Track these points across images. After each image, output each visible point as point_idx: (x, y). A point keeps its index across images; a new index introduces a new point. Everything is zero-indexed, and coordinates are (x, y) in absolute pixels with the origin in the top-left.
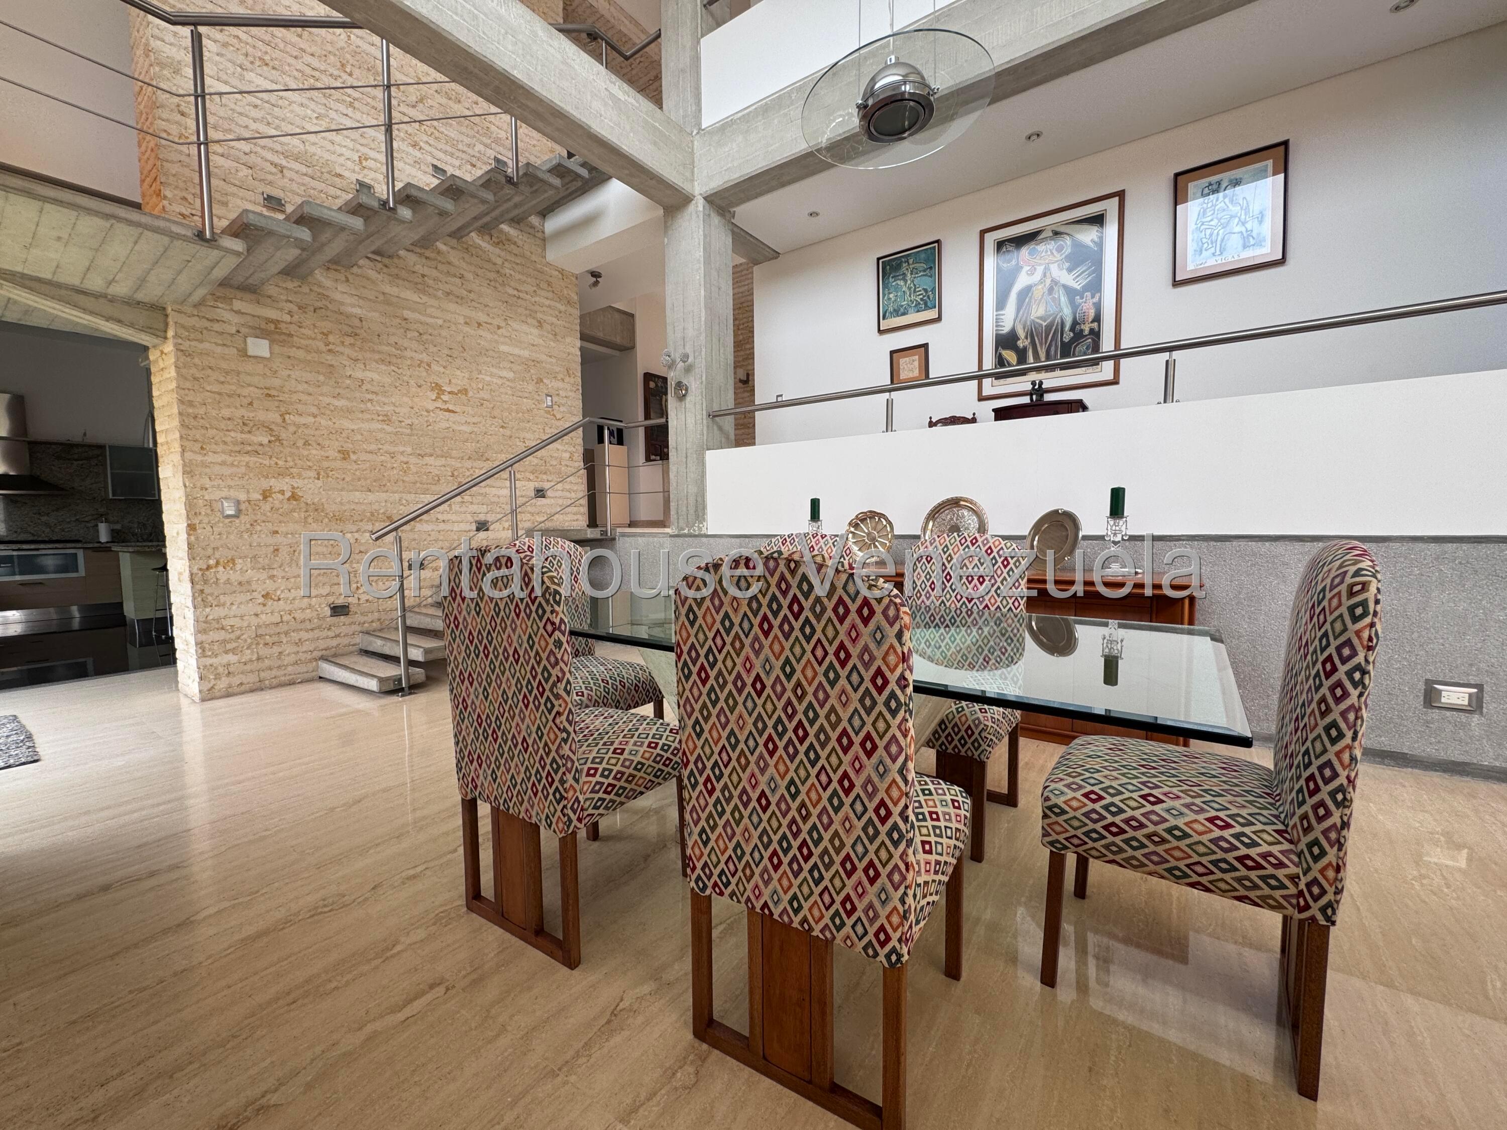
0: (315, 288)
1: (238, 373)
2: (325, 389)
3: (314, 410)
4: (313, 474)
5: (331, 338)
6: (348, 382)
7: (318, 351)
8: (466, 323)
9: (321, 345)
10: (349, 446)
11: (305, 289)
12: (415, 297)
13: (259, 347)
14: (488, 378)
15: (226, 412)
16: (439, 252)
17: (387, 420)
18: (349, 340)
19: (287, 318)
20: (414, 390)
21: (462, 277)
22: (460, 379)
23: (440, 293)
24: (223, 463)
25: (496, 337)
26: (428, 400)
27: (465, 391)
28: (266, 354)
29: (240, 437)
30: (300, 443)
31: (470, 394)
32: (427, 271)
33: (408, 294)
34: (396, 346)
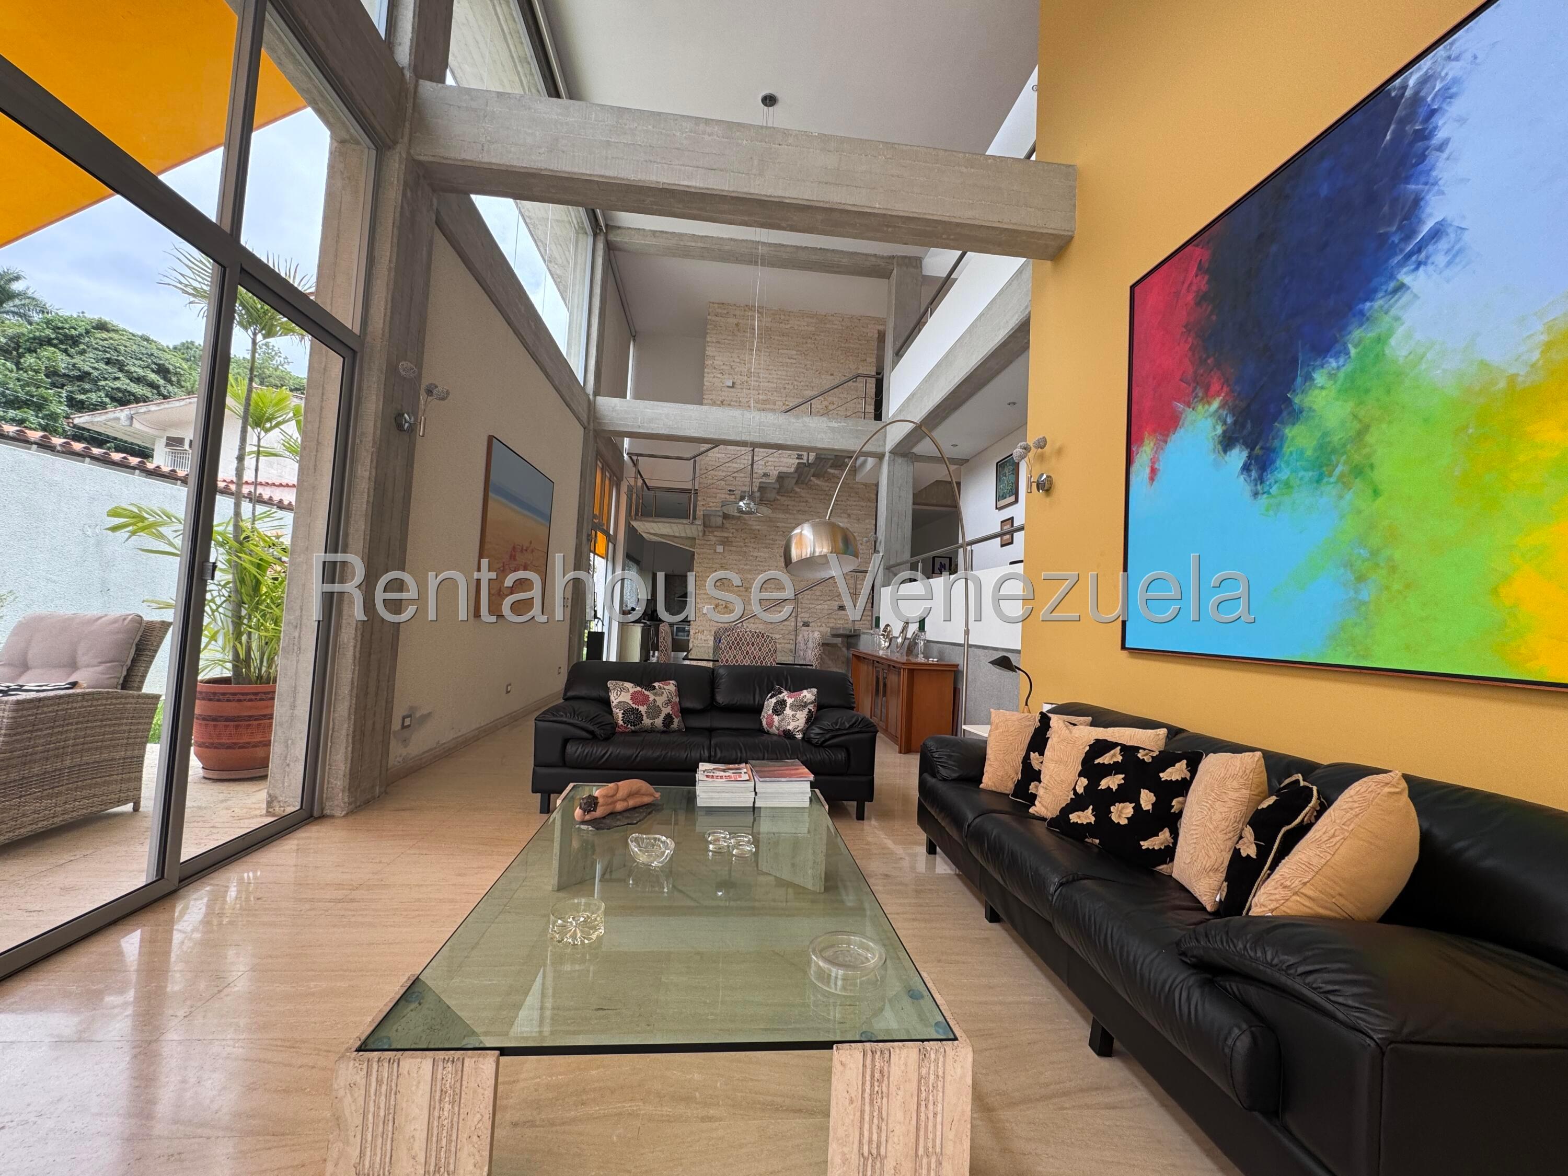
0: (743, 521)
1: (713, 559)
2: (742, 562)
5: (747, 540)
6: (751, 558)
7: (741, 547)
9: (742, 544)
11: (739, 522)
12: (783, 516)
13: (720, 549)
16: (796, 493)
18: (753, 540)
19: (731, 535)
21: (806, 501)
28: (722, 551)
32: (789, 503)
33: (782, 516)
34: (772, 539)
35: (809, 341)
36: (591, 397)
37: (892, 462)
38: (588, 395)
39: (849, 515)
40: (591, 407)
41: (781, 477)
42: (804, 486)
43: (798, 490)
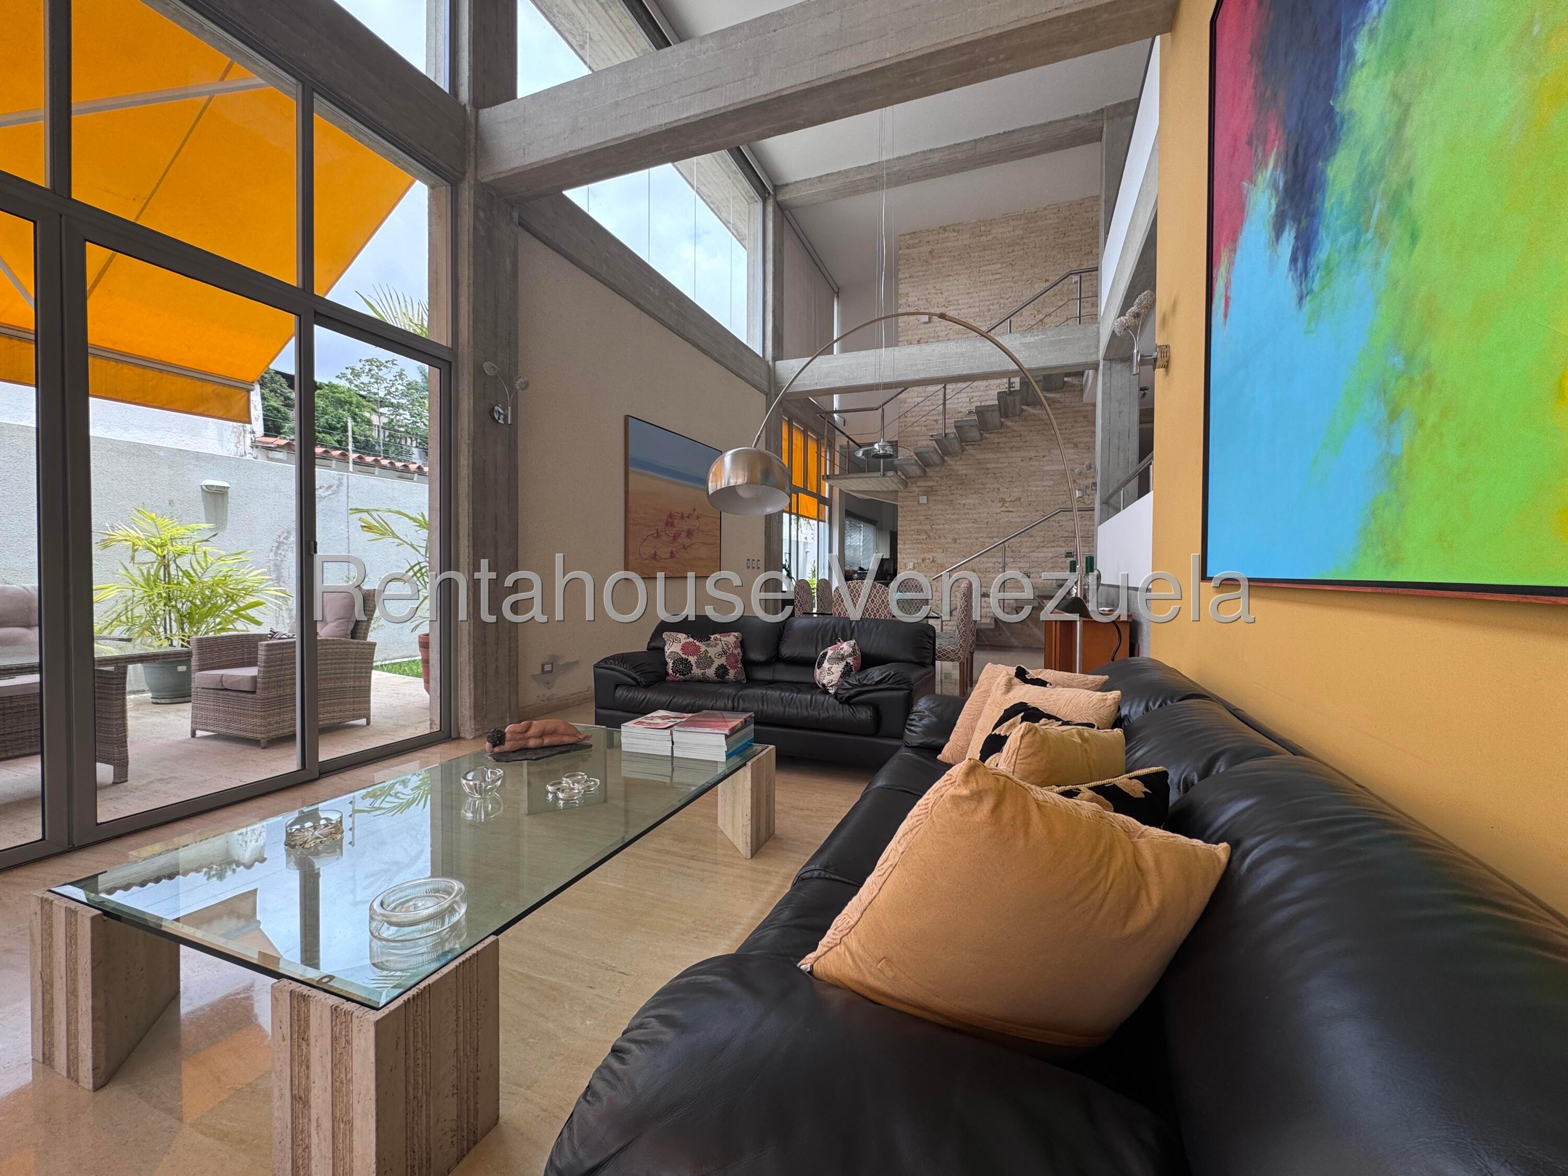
0: (948, 467)
1: (917, 511)
2: (949, 512)
3: (943, 522)
4: (941, 550)
5: (952, 488)
6: (958, 506)
7: (947, 495)
8: (1022, 461)
9: (947, 492)
10: (957, 536)
11: (943, 469)
12: (993, 456)
13: (923, 499)
14: (1035, 489)
15: (912, 528)
16: (1008, 427)
17: (975, 521)
18: (960, 486)
19: (936, 484)
20: (990, 503)
21: (1021, 435)
22: (1016, 492)
23: (1007, 449)
24: (910, 548)
25: (1042, 463)
26: (997, 508)
27: (1019, 499)
28: (925, 501)
29: (916, 537)
30: (937, 537)
31: (1022, 500)
32: (1000, 440)
33: (990, 456)
34: (982, 483)
35: (1016, 248)
36: (771, 363)
37: (1109, 371)
38: (768, 362)
39: (1076, 445)
40: (771, 373)
41: (981, 412)
42: (1017, 418)
43: (1009, 424)
